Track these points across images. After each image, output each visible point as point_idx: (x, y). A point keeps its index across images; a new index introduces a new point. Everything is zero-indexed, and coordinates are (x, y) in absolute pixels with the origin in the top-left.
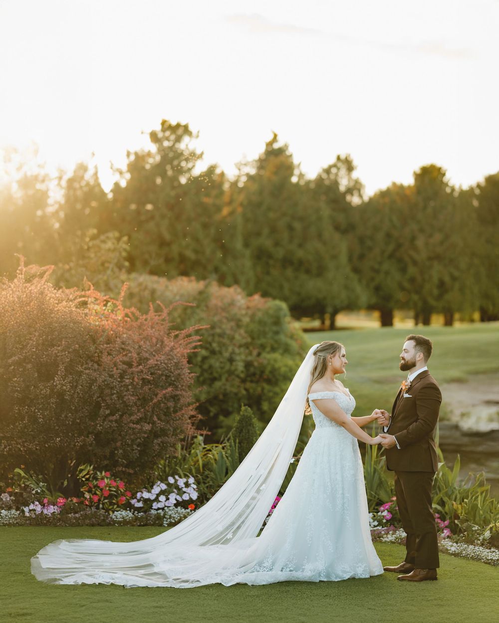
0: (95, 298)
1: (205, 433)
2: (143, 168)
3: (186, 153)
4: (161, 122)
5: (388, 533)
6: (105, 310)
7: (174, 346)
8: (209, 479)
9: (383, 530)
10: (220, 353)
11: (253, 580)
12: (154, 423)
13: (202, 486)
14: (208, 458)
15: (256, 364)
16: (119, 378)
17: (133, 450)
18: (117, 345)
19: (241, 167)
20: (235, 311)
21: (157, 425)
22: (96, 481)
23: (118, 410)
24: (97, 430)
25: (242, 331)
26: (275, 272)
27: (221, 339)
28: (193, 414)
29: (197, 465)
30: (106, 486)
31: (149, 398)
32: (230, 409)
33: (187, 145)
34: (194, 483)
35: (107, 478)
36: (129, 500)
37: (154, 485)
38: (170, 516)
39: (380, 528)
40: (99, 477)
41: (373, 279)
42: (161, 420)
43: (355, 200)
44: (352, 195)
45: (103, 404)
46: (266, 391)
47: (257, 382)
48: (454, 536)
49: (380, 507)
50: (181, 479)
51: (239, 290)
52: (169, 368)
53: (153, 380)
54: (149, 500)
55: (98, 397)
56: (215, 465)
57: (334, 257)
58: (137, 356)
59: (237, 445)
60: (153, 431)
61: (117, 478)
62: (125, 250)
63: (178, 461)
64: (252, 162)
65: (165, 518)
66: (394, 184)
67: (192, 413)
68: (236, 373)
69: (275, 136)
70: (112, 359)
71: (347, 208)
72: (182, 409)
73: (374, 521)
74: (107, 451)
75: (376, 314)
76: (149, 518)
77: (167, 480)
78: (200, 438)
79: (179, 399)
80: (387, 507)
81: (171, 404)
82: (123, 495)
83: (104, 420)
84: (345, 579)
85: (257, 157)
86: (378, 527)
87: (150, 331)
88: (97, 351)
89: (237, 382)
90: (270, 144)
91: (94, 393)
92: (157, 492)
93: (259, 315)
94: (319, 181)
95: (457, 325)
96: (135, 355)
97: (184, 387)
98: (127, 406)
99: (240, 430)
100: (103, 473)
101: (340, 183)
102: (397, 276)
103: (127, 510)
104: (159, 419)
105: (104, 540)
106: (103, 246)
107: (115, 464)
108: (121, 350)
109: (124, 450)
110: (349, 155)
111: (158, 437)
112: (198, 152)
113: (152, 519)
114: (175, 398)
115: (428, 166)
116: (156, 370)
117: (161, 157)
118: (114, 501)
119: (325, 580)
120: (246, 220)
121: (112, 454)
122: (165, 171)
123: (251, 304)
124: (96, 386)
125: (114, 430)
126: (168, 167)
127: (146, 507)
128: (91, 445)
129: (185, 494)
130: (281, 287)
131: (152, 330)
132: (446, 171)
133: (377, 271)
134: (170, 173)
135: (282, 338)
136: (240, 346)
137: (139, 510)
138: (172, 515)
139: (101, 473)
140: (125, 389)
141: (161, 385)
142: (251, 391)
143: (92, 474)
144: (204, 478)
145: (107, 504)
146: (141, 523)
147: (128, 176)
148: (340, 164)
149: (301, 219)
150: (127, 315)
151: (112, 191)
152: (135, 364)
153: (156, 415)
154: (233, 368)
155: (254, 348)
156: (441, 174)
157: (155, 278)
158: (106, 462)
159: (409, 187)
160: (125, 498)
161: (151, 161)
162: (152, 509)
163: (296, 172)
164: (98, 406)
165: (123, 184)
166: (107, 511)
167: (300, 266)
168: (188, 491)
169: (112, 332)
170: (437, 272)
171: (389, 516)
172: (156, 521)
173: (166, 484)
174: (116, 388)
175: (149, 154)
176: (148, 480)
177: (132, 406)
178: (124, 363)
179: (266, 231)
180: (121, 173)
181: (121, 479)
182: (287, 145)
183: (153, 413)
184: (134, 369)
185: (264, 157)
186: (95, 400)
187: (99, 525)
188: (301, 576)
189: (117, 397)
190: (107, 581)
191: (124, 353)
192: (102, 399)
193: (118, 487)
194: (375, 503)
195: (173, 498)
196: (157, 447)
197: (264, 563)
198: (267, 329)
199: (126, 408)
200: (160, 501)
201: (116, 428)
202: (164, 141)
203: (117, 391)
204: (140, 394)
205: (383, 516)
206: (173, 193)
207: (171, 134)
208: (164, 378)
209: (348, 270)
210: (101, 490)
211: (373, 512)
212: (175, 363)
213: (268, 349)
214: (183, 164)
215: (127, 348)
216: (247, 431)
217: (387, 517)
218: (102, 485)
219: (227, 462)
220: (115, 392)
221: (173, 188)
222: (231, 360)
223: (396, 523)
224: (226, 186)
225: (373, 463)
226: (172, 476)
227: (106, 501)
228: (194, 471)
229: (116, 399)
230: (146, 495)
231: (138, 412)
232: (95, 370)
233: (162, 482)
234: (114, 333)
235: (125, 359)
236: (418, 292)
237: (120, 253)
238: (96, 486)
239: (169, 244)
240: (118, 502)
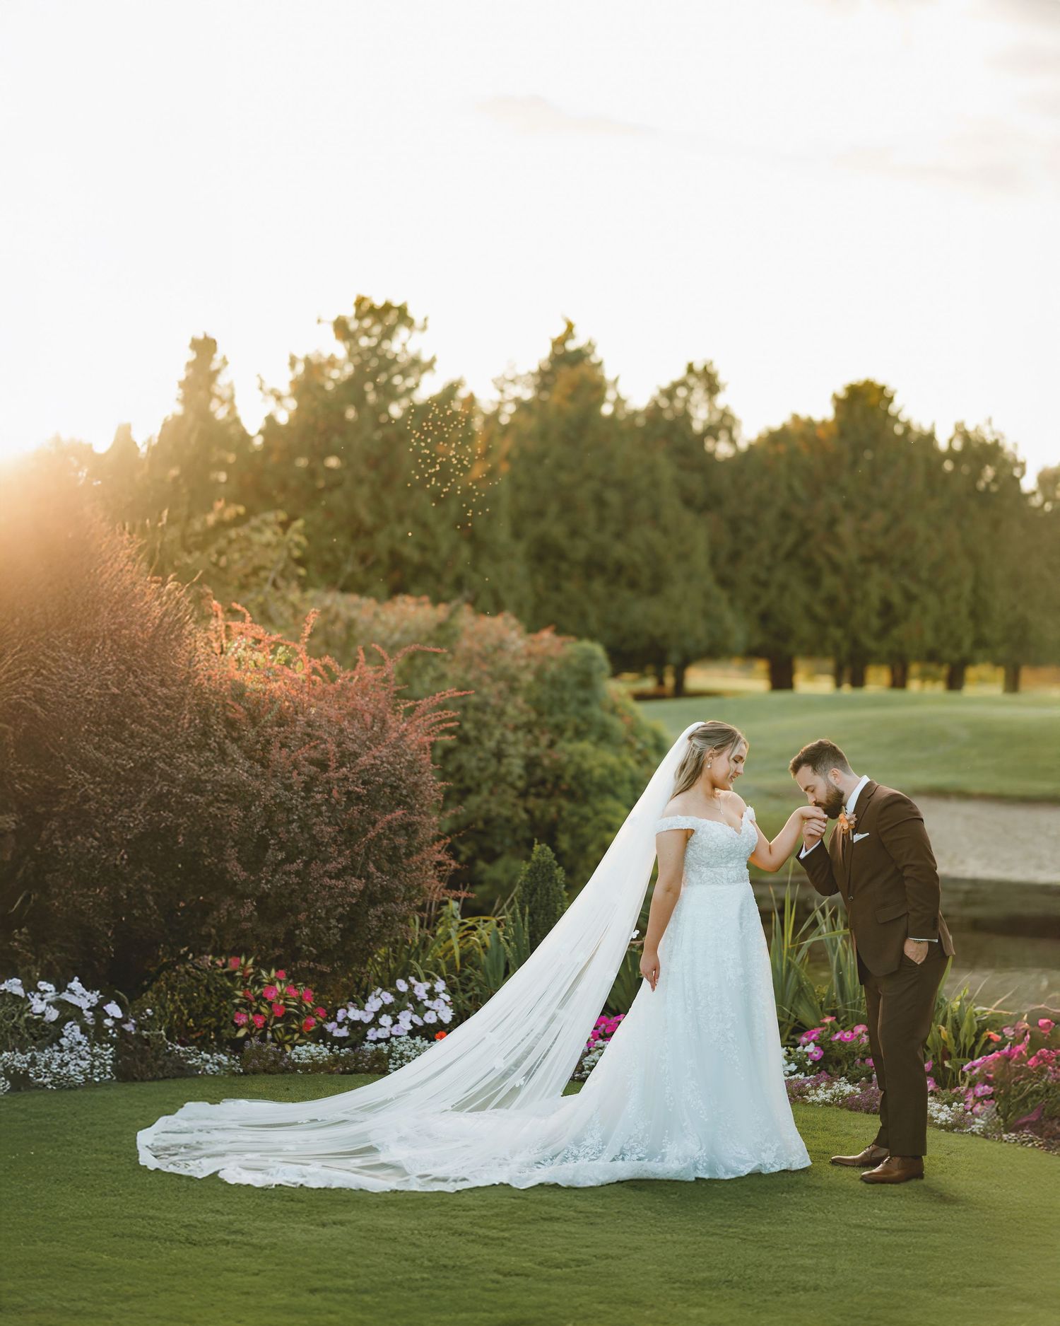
0: (254, 638)
1: (463, 894)
2: (322, 388)
3: (402, 359)
4: (354, 300)
5: (818, 1085)
6: (272, 660)
7: (406, 730)
8: (472, 984)
9: (808, 1081)
10: (479, 741)
11: (570, 1177)
12: (369, 877)
13: (461, 998)
14: (471, 943)
15: (546, 762)
16: (302, 791)
17: (329, 929)
18: (298, 729)
19: (507, 387)
20: (506, 660)
21: (375, 881)
22: (259, 987)
23: (301, 853)
24: (261, 890)
25: (520, 700)
26: (571, 587)
27: (480, 715)
28: (442, 859)
29: (449, 956)
30: (279, 998)
31: (360, 829)
32: (498, 849)
33: (404, 345)
34: (444, 992)
35: (281, 982)
36: (322, 1023)
37: (370, 995)
38: (401, 1053)
39: (801, 1076)
40: (264, 980)
41: (756, 599)
42: (382, 872)
43: (723, 449)
44: (716, 439)
45: (272, 841)
46: (564, 814)
47: (549, 796)
48: (943, 1092)
49: (801, 1036)
50: (420, 984)
51: (513, 621)
52: (397, 773)
53: (367, 795)
54: (360, 1023)
55: (263, 828)
56: (483, 956)
57: (684, 557)
58: (336, 750)
59: (526, 919)
60: (368, 892)
61: (300, 981)
62: (298, 545)
63: (413, 950)
64: (525, 376)
65: (392, 1057)
66: (796, 418)
67: (439, 857)
68: (509, 779)
69: (570, 327)
70: (290, 756)
71: (707, 464)
72: (422, 850)
73: (789, 1064)
74: (280, 931)
75: (761, 666)
76: (360, 1058)
77: (393, 985)
78: (454, 905)
79: (416, 832)
80: (814, 1036)
81: (401, 841)
82: (310, 1014)
83: (275, 871)
84: (743, 1175)
85: (535, 368)
86: (797, 1075)
87: (360, 702)
88: (261, 739)
89: (510, 796)
90: (559, 343)
91: (255, 820)
92: (376, 1009)
93: (553, 667)
94: (654, 412)
95: (914, 686)
96: (333, 748)
97: (425, 809)
98: (318, 845)
99: (530, 890)
100: (273, 972)
101: (694, 417)
102: (803, 593)
103: (319, 1043)
104: (379, 869)
105: (280, 1101)
106: (256, 537)
107: (296, 955)
108: (305, 737)
109: (312, 929)
110: (711, 363)
111: (376, 904)
112: (425, 358)
113: (365, 1059)
114: (409, 829)
115: (860, 384)
116: (372, 775)
117: (355, 366)
118: (294, 1026)
119: (707, 1176)
120: (517, 488)
121: (290, 936)
122: (363, 395)
123: (536, 649)
124: (259, 806)
125: (293, 891)
126: (369, 387)
127: (355, 1038)
128: (249, 919)
129: (429, 1012)
130: (583, 616)
131: (362, 699)
132: (894, 392)
133: (765, 585)
134: (372, 397)
135: (596, 712)
136: (516, 728)
137: (341, 1042)
138: (405, 1053)
139: (269, 973)
140: (315, 812)
141: (382, 803)
142: (538, 814)
143: (252, 974)
144: (463, 981)
145: (281, 1032)
146: (345, 1067)
147: (292, 404)
148: (692, 381)
149: (621, 485)
150: (315, 671)
151: (261, 432)
152: (333, 765)
153: (374, 862)
154: (503, 770)
155: (543, 733)
156: (886, 398)
157: (354, 598)
158: (278, 952)
159: (824, 423)
160: (313, 1020)
161: (335, 374)
162: (366, 1041)
163: (610, 395)
164: (263, 845)
165: (283, 418)
166: (281, 1044)
167: (618, 573)
168: (435, 1007)
169: (287, 704)
170: (877, 584)
171: (817, 1054)
172: (374, 1063)
173: (392, 994)
174: (297, 810)
175: (332, 362)
176: (358, 984)
177: (327, 845)
178: (312, 762)
179: (553, 508)
180: (279, 398)
181: (306, 983)
182: (593, 343)
183: (368, 858)
184: (332, 774)
185: (547, 366)
186: (258, 832)
187: (266, 1071)
188: (660, 1169)
189: (299, 827)
190: (293, 1181)
191: (312, 744)
192: (270, 830)
193: (301, 1000)
194: (789, 1028)
195: (406, 1019)
196: (375, 923)
197: (585, 1140)
198: (567, 696)
199: (316, 848)
200: (382, 1026)
201: (297, 887)
202: (360, 337)
203: (298, 815)
204: (343, 821)
205: (808, 1054)
206: (378, 436)
207: (373, 324)
208: (388, 790)
209: (709, 581)
210: (270, 1004)
211: (787, 1046)
212: (409, 761)
213: (569, 734)
214: (397, 380)
215: (317, 733)
216: (544, 892)
217: (816, 1055)
218: (272, 996)
219: (508, 950)
220: (296, 817)
221: (378, 426)
222: (499, 755)
223: (831, 1067)
224: (478, 423)
225: (785, 952)
226: (402, 978)
227: (279, 1025)
228: (443, 967)
229: (297, 830)
230: (354, 1014)
231: (339, 855)
232: (257, 776)
233: (384, 989)
234: (292, 704)
235: (315, 755)
236: (840, 624)
237: (289, 550)
238: (260, 998)
239: (369, 533)
240: (301, 1027)
